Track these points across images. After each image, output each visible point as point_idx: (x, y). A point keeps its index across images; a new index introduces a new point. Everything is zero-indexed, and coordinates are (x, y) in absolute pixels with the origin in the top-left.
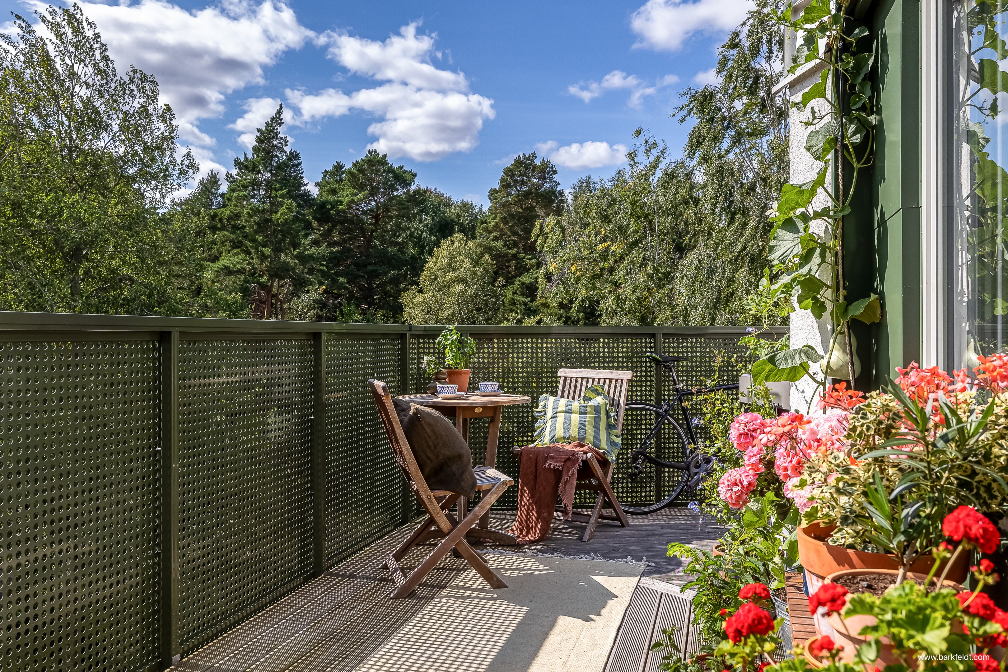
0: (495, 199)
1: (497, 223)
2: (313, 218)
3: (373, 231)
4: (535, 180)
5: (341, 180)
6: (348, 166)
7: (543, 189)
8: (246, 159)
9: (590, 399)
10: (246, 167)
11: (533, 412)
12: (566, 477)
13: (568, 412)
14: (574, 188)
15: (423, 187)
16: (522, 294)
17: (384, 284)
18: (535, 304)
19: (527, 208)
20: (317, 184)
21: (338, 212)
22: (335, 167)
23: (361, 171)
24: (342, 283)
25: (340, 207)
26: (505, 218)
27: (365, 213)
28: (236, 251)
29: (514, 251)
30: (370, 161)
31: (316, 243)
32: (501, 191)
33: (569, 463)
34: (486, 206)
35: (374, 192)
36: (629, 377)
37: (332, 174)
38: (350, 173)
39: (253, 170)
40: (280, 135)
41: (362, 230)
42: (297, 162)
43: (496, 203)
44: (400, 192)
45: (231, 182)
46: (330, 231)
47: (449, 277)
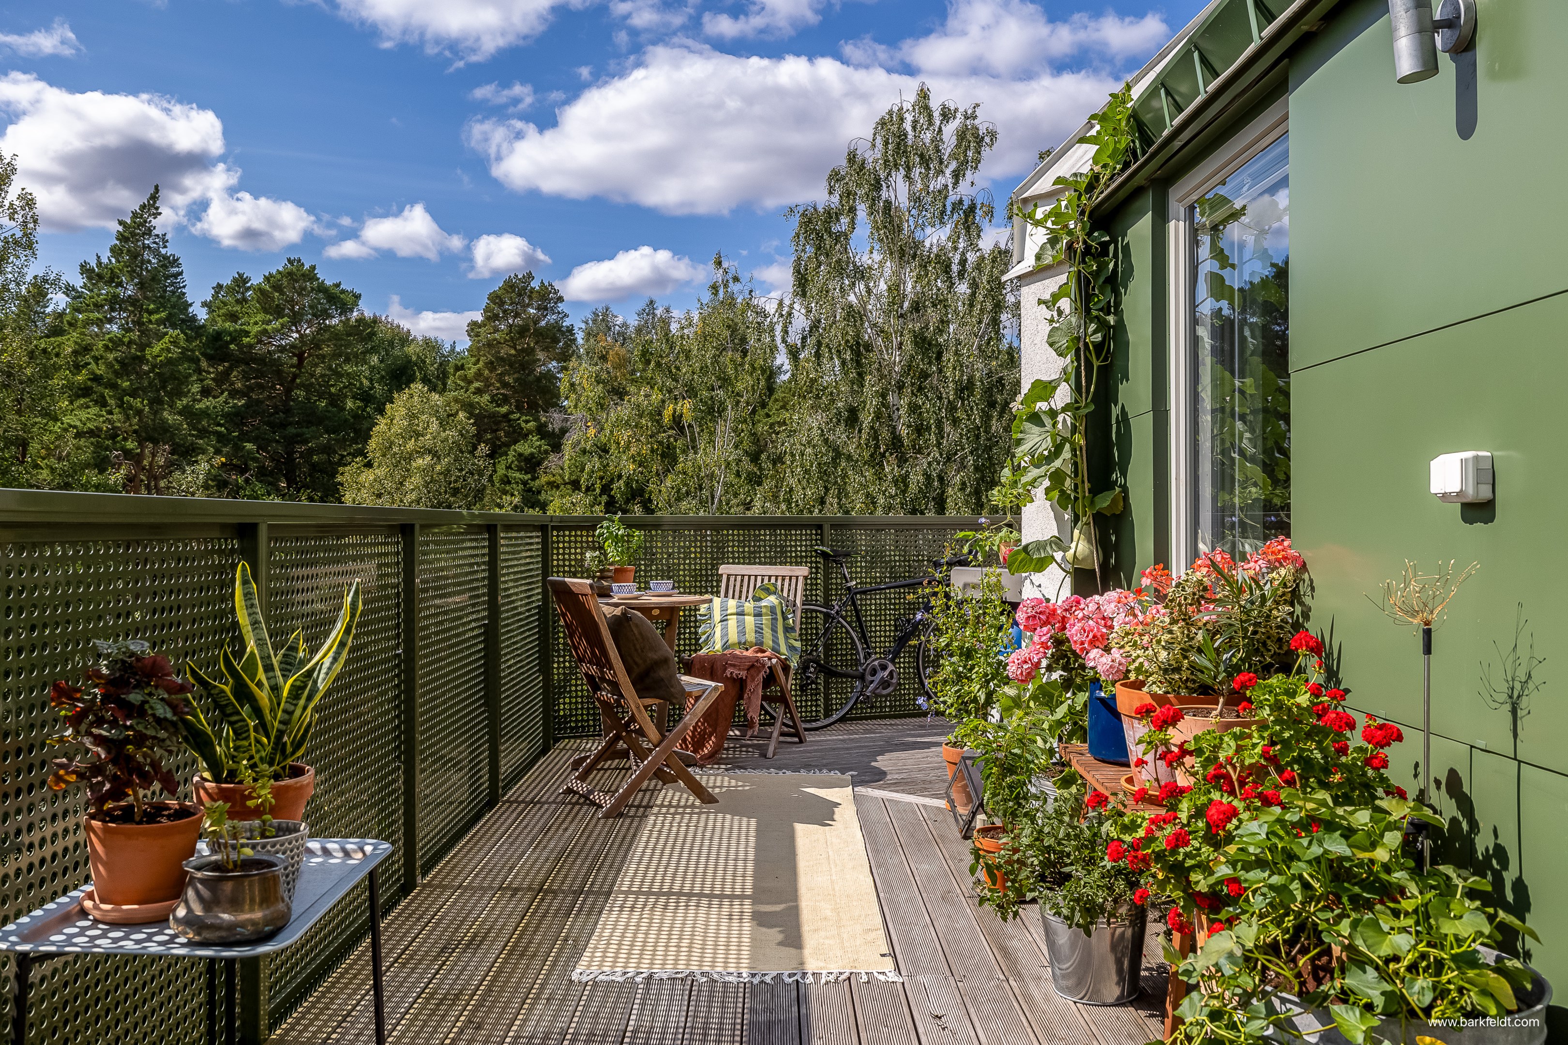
0: (477, 335)
1: (479, 370)
2: (202, 354)
3: (295, 376)
4: (532, 311)
5: (245, 300)
6: (256, 280)
7: (543, 323)
8: (99, 264)
9: (760, 599)
10: (100, 277)
11: (695, 616)
12: (751, 686)
13: (741, 614)
14: (586, 323)
15: (368, 314)
16: (520, 469)
17: (311, 452)
18: (537, 483)
19: (523, 350)
20: (204, 304)
21: (240, 346)
22: (235, 280)
23: (277, 288)
24: (250, 452)
25: (246, 340)
26: (492, 363)
27: (282, 349)
28: (82, 401)
29: (504, 410)
30: (290, 274)
31: (206, 392)
32: (485, 325)
33: (752, 671)
34: (464, 343)
35: (296, 319)
36: (806, 573)
37: (230, 290)
38: (260, 290)
39: (111, 280)
40: (155, 232)
41: (279, 373)
42: (175, 270)
43: (478, 342)
44: (335, 321)
45: (74, 298)
46: (226, 373)
47: (410, 445)
